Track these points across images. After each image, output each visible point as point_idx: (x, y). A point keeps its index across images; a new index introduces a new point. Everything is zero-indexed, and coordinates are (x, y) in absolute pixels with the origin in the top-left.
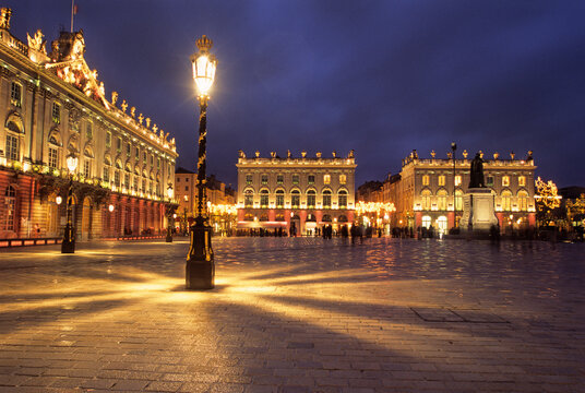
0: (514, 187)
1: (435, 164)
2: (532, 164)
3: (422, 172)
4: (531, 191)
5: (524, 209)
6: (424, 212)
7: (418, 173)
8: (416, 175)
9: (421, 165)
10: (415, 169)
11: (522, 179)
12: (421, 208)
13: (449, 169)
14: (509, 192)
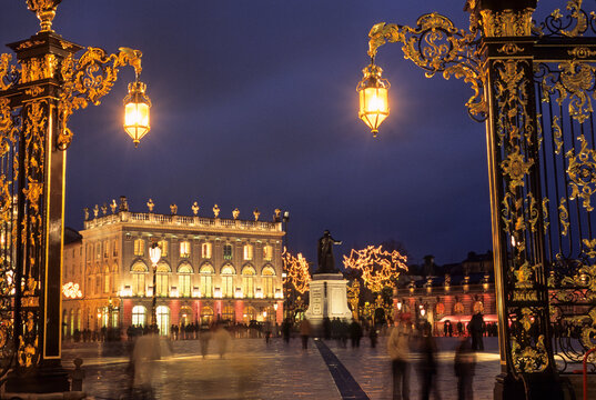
0: (259, 262)
1: (153, 221)
2: (280, 229)
3: (134, 233)
4: (278, 268)
5: (270, 295)
6: (137, 300)
7: (128, 235)
8: (125, 238)
9: (134, 221)
10: (124, 229)
11: (268, 249)
12: (130, 293)
13: (175, 232)
14: (251, 269)
